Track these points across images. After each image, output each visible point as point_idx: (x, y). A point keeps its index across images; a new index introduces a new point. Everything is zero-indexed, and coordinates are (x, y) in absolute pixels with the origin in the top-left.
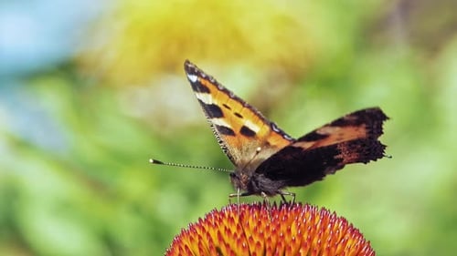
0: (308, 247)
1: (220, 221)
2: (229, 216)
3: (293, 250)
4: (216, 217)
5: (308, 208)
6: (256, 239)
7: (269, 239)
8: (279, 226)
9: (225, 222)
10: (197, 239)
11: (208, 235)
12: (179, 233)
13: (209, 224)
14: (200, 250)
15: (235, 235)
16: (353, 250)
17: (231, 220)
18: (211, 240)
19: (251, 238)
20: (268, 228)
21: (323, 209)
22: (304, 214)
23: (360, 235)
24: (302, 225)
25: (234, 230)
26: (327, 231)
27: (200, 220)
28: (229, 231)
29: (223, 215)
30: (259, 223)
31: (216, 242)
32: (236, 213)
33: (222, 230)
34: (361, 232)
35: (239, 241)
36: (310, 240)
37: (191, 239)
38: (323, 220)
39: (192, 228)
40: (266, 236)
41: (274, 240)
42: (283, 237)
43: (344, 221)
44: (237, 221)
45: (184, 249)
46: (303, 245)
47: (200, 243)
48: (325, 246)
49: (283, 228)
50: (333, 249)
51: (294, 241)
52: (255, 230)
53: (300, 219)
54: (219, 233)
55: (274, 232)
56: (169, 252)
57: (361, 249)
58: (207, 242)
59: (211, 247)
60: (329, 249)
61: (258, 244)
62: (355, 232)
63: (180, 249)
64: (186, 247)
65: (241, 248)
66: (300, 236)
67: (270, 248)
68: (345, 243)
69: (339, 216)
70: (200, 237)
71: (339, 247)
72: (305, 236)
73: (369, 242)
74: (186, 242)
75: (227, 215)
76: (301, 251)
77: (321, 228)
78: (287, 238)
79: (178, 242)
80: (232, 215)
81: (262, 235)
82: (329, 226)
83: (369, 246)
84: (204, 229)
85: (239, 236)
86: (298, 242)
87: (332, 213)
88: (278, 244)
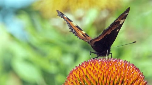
0: (120, 75)
1: (87, 65)
2: (90, 64)
3: (114, 76)
4: (85, 64)
5: (120, 60)
6: (100, 72)
7: (105, 72)
8: (109, 67)
9: (89, 66)
10: (78, 72)
11: (83, 71)
12: (72, 70)
13: (83, 67)
14: (80, 76)
15: (93, 71)
16: (136, 76)
17: (91, 65)
18: (84, 73)
19: (98, 72)
20: (105, 68)
21: (125, 61)
22: (118, 63)
23: (139, 70)
24: (118, 67)
25: (92, 69)
26: (127, 69)
27: (80, 65)
28: (90, 69)
29: (88, 63)
30: (101, 66)
31: (85, 73)
32: (93, 62)
33: (88, 69)
34: (139, 69)
35: (94, 73)
36: (120, 72)
37: (76, 72)
38: (125, 65)
39: (77, 68)
40: (104, 71)
41: (107, 73)
42: (110, 71)
43: (133, 65)
44: (93, 65)
45: (74, 76)
46: (118, 74)
47: (79, 74)
48: (126, 75)
49: (110, 68)
50: (129, 76)
51: (114, 73)
52: (100, 69)
53: (117, 65)
54: (87, 70)
55: (107, 69)
56: (68, 77)
57: (139, 76)
58: (82, 73)
59: (84, 75)
60: (127, 76)
61: (101, 74)
62: (137, 69)
63: (72, 76)
64: (74, 75)
65: (95, 76)
66: (117, 71)
67: (105, 76)
68: (133, 73)
69: (131, 63)
70: (80, 72)
71: (131, 75)
72: (119, 71)
73: (142, 73)
74: (74, 73)
75: (89, 63)
76: (117, 77)
77: (124, 68)
78: (112, 71)
79: (71, 73)
80: (91, 63)
81: (102, 71)
82: (128, 67)
83: (142, 74)
84: (81, 69)
85: (94, 71)
86: (116, 73)
87: (128, 62)
88: (109, 74)
